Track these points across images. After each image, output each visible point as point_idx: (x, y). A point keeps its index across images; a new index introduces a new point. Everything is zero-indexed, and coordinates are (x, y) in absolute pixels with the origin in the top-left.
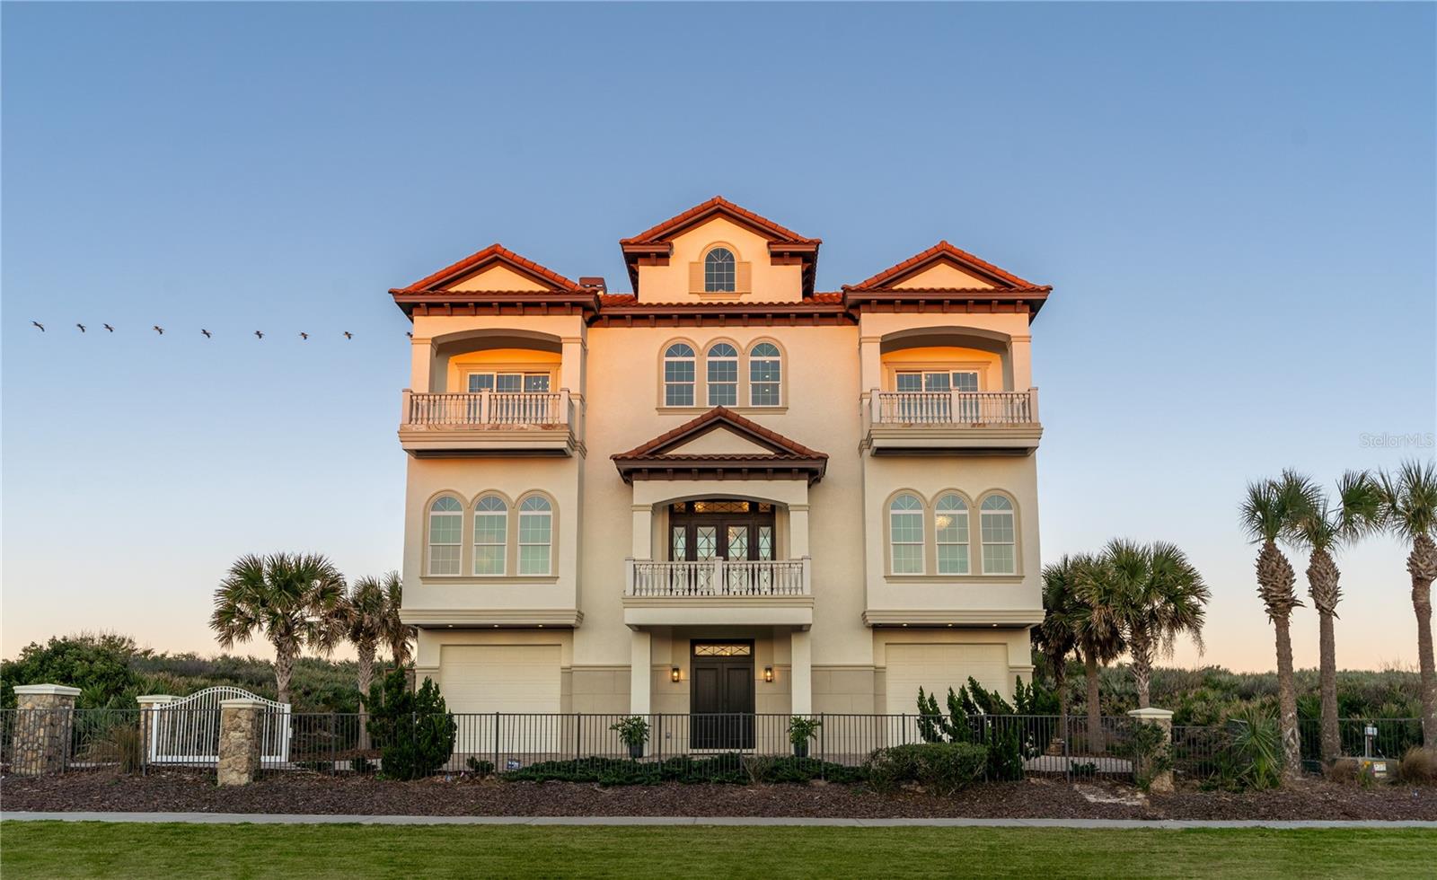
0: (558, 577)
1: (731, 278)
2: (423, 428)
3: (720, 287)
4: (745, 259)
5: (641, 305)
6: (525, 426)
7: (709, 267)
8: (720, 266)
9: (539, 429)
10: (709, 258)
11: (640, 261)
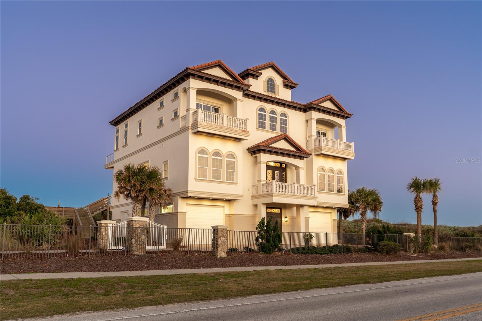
0: (237, 183)
1: (274, 89)
2: (206, 124)
3: (271, 91)
4: (277, 84)
5: (250, 91)
6: (237, 130)
7: (268, 84)
8: (271, 84)
9: (241, 131)
10: (268, 81)
11: (250, 76)
